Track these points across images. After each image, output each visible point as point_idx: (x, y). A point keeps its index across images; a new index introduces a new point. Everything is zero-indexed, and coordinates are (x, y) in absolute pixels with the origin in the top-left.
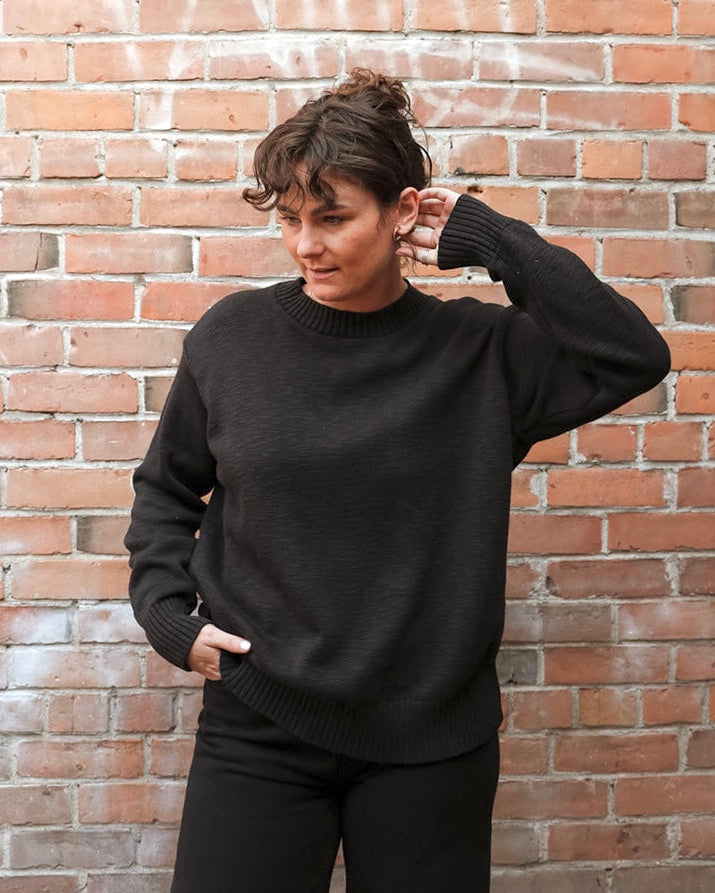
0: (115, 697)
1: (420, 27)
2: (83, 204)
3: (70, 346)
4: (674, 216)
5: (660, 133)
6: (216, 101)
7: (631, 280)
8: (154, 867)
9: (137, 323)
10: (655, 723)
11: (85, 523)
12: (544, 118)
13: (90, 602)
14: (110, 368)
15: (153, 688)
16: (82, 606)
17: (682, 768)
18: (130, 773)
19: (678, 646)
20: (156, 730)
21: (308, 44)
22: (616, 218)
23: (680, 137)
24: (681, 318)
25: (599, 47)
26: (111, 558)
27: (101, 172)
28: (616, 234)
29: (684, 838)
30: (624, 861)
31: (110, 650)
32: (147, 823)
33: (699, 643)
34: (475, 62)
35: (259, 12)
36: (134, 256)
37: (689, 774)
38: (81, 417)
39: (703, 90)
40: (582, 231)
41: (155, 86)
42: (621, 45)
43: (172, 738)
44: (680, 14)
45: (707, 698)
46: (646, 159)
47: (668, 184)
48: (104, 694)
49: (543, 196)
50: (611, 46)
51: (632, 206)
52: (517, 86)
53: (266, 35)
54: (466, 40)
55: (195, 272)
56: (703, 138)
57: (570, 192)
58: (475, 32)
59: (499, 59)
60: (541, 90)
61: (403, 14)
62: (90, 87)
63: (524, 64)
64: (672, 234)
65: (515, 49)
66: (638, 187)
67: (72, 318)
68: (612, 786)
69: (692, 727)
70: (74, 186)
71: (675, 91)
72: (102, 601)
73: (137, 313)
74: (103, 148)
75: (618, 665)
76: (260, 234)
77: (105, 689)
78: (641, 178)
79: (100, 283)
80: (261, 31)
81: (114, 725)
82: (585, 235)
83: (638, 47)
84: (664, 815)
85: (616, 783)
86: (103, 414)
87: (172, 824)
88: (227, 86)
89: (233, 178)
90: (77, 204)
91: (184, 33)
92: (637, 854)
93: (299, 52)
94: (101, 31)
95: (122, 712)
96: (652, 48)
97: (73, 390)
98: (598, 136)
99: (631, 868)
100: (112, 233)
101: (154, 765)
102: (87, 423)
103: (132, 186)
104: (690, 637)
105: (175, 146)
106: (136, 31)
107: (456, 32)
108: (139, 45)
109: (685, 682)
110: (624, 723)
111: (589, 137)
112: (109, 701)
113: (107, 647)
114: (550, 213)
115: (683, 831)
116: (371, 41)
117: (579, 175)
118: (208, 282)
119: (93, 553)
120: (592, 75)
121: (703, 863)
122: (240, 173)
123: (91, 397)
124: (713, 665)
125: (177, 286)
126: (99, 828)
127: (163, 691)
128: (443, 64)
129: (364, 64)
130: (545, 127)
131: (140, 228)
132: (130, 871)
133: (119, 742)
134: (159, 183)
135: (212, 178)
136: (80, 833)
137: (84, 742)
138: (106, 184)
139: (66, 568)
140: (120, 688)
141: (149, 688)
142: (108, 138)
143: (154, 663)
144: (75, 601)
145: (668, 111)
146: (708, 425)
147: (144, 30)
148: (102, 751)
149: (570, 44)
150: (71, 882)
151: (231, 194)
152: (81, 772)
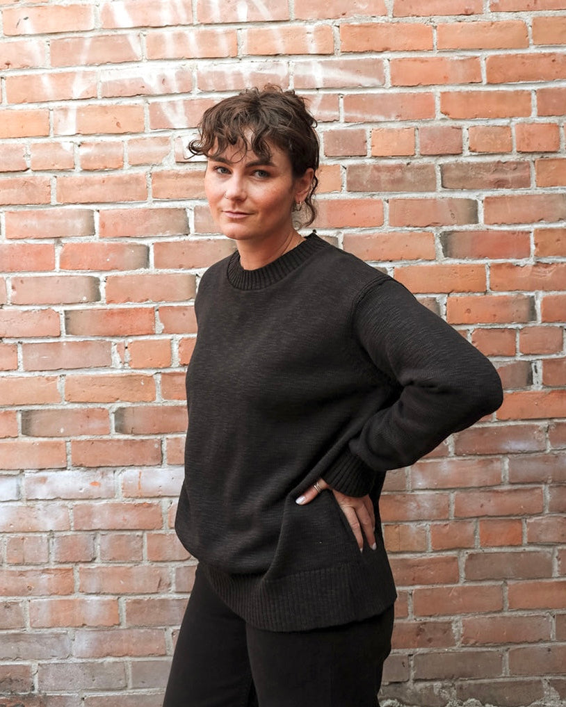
0: (53, 537)
1: (250, 53)
2: (16, 191)
3: (11, 290)
4: (440, 181)
5: (428, 122)
6: (107, 113)
7: (410, 229)
8: (85, 658)
9: (57, 272)
10: (440, 549)
11: (27, 415)
12: (342, 115)
13: (32, 471)
14: (40, 305)
15: (80, 530)
16: (27, 474)
17: (462, 580)
18: (65, 591)
19: (456, 493)
20: (83, 560)
21: (170, 69)
22: (397, 184)
23: (442, 124)
24: (448, 254)
25: (379, 62)
26: (45, 439)
27: (28, 167)
28: (398, 196)
29: (465, 631)
30: (421, 649)
31: (48, 505)
32: (78, 627)
33: (471, 490)
34: (291, 77)
35: (134, 48)
36: (53, 225)
37: (467, 585)
38: (21, 340)
39: (458, 89)
40: (374, 195)
41: (64, 104)
42: (396, 59)
43: (93, 566)
44: (438, 34)
45: (478, 530)
46: (418, 141)
47: (435, 158)
48: (45, 536)
49: (344, 170)
50: (389, 60)
51: (409, 175)
52: (322, 92)
53: (140, 64)
54: (283, 61)
55: (97, 235)
56: (459, 123)
57: (363, 167)
58: (290, 55)
59: (308, 73)
60: (339, 94)
61: (237, 44)
62: (17, 107)
63: (327, 76)
64: (439, 194)
65: (320, 66)
66: (413, 161)
67: (12, 271)
68: (411, 594)
69: (468, 551)
70: (9, 178)
71: (437, 91)
72: (41, 470)
73: (57, 265)
74: (29, 150)
75: (412, 507)
76: (142, 206)
77: (46, 532)
78: (415, 154)
79: (31, 245)
80: (136, 61)
81: (53, 558)
82: (376, 198)
83: (409, 60)
84: (450, 615)
85: (413, 592)
86: (36, 337)
87: (96, 627)
88: (114, 101)
89: (121, 168)
90: (12, 190)
91: (82, 65)
92: (431, 644)
93: (164, 75)
94: (24, 67)
95: (58, 548)
96: (420, 60)
97: (14, 322)
98: (382, 126)
99: (427, 654)
100: (38, 210)
101: (82, 585)
102: (25, 344)
103: (48, 176)
104: (463, 486)
105: (79, 146)
106: (48, 66)
107: (276, 55)
108: (51, 75)
109: (461, 519)
110: (418, 549)
111: (375, 127)
112: (48, 540)
113: (46, 502)
114: (349, 183)
115: (464, 626)
116: (215, 65)
117: (369, 155)
118: (106, 242)
119: (33, 436)
120: (376, 81)
121: (479, 649)
122: (126, 163)
123: (27, 326)
124: (482, 506)
125: (85, 245)
126: (44, 631)
127: (86, 533)
128: (268, 79)
129: (211, 82)
130: (343, 121)
131: (57, 205)
132: (67, 661)
133: (56, 569)
134: (69, 173)
135: (106, 168)
136: (31, 635)
137: (32, 570)
138: (32, 175)
139: (14, 447)
140: (55, 531)
141: (76, 531)
142: (32, 143)
143: (79, 513)
144: (22, 471)
145: (433, 104)
146: (471, 332)
147: (54, 65)
148: (45, 576)
149: (359, 60)
150: (26, 670)
151: (120, 178)
152: (31, 592)
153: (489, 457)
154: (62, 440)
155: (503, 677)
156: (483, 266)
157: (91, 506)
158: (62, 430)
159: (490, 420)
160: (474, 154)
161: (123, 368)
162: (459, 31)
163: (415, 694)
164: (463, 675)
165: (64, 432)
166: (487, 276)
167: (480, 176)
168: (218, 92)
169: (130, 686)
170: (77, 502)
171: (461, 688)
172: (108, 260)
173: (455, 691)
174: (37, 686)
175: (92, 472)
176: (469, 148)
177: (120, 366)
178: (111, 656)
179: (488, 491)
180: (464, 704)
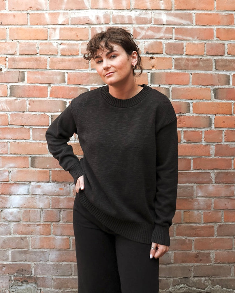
0: (42, 211)
1: (136, 8)
2: (32, 63)
3: (29, 105)
4: (214, 66)
5: (210, 41)
6: (73, 31)
7: (201, 86)
8: (54, 262)
9: (48, 98)
10: (207, 222)
11: (33, 159)
12: (174, 36)
13: (34, 182)
14: (41, 112)
15: (54, 208)
16: (32, 184)
17: (215, 236)
18: (47, 234)
19: (215, 199)
20: (55, 221)
21: (101, 13)
22: (196, 67)
23: (216, 42)
24: (216, 98)
25: (191, 14)
26: (41, 169)
27: (38, 52)
28: (196, 72)
29: (216, 257)
30: (197, 264)
31: (41, 197)
32: (52, 249)
33: (221, 198)
34: (152, 19)
35: (85, 3)
36: (47, 78)
37: (218, 238)
38: (32, 127)
39: (224, 27)
40: (186, 71)
41: (54, 26)
42: (198, 13)
43: (59, 224)
44: (217, 3)
45: (223, 215)
46: (206, 49)
47: (213, 57)
48: (39, 210)
49: (173, 60)
50: (195, 14)
51: (201, 63)
52: (165, 26)
53: (88, 11)
54: (150, 12)
55: (66, 83)
56: (224, 42)
57: (182, 59)
58: (153, 9)
59: (160, 18)
60: (173, 27)
61: (130, 4)
62: (34, 27)
63: (168, 19)
64: (214, 72)
65: (165, 15)
66: (203, 58)
67: (29, 97)
68: (194, 241)
69: (219, 224)
70: (29, 57)
71: (215, 28)
72: (38, 182)
73: (49, 95)
74: (38, 45)
75: (195, 204)
76: (86, 71)
77: (39, 208)
78: (204, 55)
79: (37, 86)
80: (86, 9)
81: (42, 219)
82: (186, 72)
83: (203, 14)
84: (210, 250)
85: (195, 240)
86: (38, 126)
87: (59, 249)
88: (76, 26)
89: (78, 55)
90: (30, 62)
91: (63, 10)
92: (201, 262)
93: (98, 16)
94: (37, 9)
95: (45, 215)
96: (208, 14)
97: (29, 119)
98: (191, 42)
99: (199, 266)
100: (41, 71)
101: (54, 232)
102: (34, 128)
103: (47, 57)
104: (218, 196)
105: (60, 44)
106: (48, 10)
107: (147, 9)
108: (49, 14)
109: (216, 210)
110: (197, 222)
111: (188, 42)
112: (40, 212)
113: (40, 196)
114: (175, 65)
115: (215, 255)
116: (120, 12)
117: (185, 54)
118: (70, 86)
119: (36, 168)
120: (189, 23)
121: (222, 265)
122: (80, 53)
123: (35, 121)
124: (225, 205)
125: (61, 87)
126: (37, 250)
127: (57, 209)
128: (143, 19)
129: (118, 19)
130: (174, 39)
131: (49, 70)
132: (47, 263)
133: (43, 224)
134: (55, 56)
135: (71, 54)
136: (32, 251)
137: (33, 224)
138: (39, 56)
139: (27, 172)
140: (44, 208)
141: (52, 208)
142: (40, 42)
143: (54, 201)
144: (30, 182)
145: (213, 34)
146: (224, 131)
147: (51, 9)
148: (38, 227)
149: (182, 13)
150: (29, 266)
151: (77, 59)
152: (32, 233)
153: (230, 184)
154: (48, 170)
155: (231, 277)
156: (231, 104)
157: (59, 198)
158: (48, 166)
159: (231, 169)
160: (230, 55)
161: (75, 141)
162: (225, 3)
163: (194, 283)
164: (214, 275)
165: (49, 167)
166: (233, 108)
167: (231, 65)
168: (120, 24)
169: (73, 274)
170: (53, 197)
171: (213, 281)
172: (71, 94)
173: (211, 282)
174: (33, 273)
175: (60, 184)
176: (228, 53)
177: (74, 139)
178: (65, 261)
179: (229, 199)
180: (214, 287)
